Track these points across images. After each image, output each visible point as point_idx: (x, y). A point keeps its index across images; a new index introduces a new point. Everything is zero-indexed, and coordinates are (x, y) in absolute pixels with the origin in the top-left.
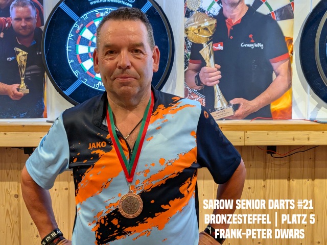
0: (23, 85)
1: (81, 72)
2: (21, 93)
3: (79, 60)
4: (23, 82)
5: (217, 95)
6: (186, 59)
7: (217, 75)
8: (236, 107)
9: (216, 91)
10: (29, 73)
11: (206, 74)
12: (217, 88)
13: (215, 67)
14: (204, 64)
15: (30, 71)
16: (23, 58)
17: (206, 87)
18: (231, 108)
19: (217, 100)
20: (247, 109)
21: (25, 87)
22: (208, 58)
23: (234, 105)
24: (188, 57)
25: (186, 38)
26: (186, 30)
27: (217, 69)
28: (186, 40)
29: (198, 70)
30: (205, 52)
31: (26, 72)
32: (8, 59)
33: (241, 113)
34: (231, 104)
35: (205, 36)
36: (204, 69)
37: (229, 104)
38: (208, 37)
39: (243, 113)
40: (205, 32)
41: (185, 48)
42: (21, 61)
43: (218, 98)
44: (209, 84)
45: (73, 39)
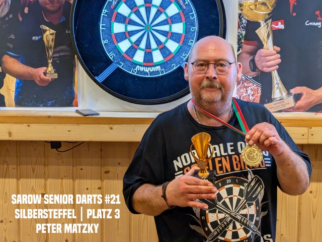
0: (50, 68)
1: (117, 55)
2: (48, 77)
3: (115, 40)
4: (50, 65)
5: (275, 82)
6: (239, 40)
7: (276, 60)
8: (298, 97)
9: (275, 78)
10: (58, 55)
11: (263, 58)
12: (275, 75)
13: (274, 50)
14: (260, 45)
15: (58, 52)
16: (51, 37)
17: (262, 72)
18: (291, 98)
19: (275, 89)
20: (310, 100)
21: (53, 71)
22: (266, 39)
23: (295, 95)
24: (242, 37)
25: (240, 15)
26: (241, 5)
27: (275, 52)
28: (239, 17)
29: (253, 53)
30: (263, 32)
31: (54, 53)
32: (34, 38)
33: (303, 105)
34: (291, 94)
35: (263, 12)
36: (261, 52)
37: (289, 94)
38: (266, 14)
39: (305, 104)
40: (263, 8)
41: (239, 27)
42: (48, 41)
43: (276, 86)
44: (266, 70)
45: (108, 15)
